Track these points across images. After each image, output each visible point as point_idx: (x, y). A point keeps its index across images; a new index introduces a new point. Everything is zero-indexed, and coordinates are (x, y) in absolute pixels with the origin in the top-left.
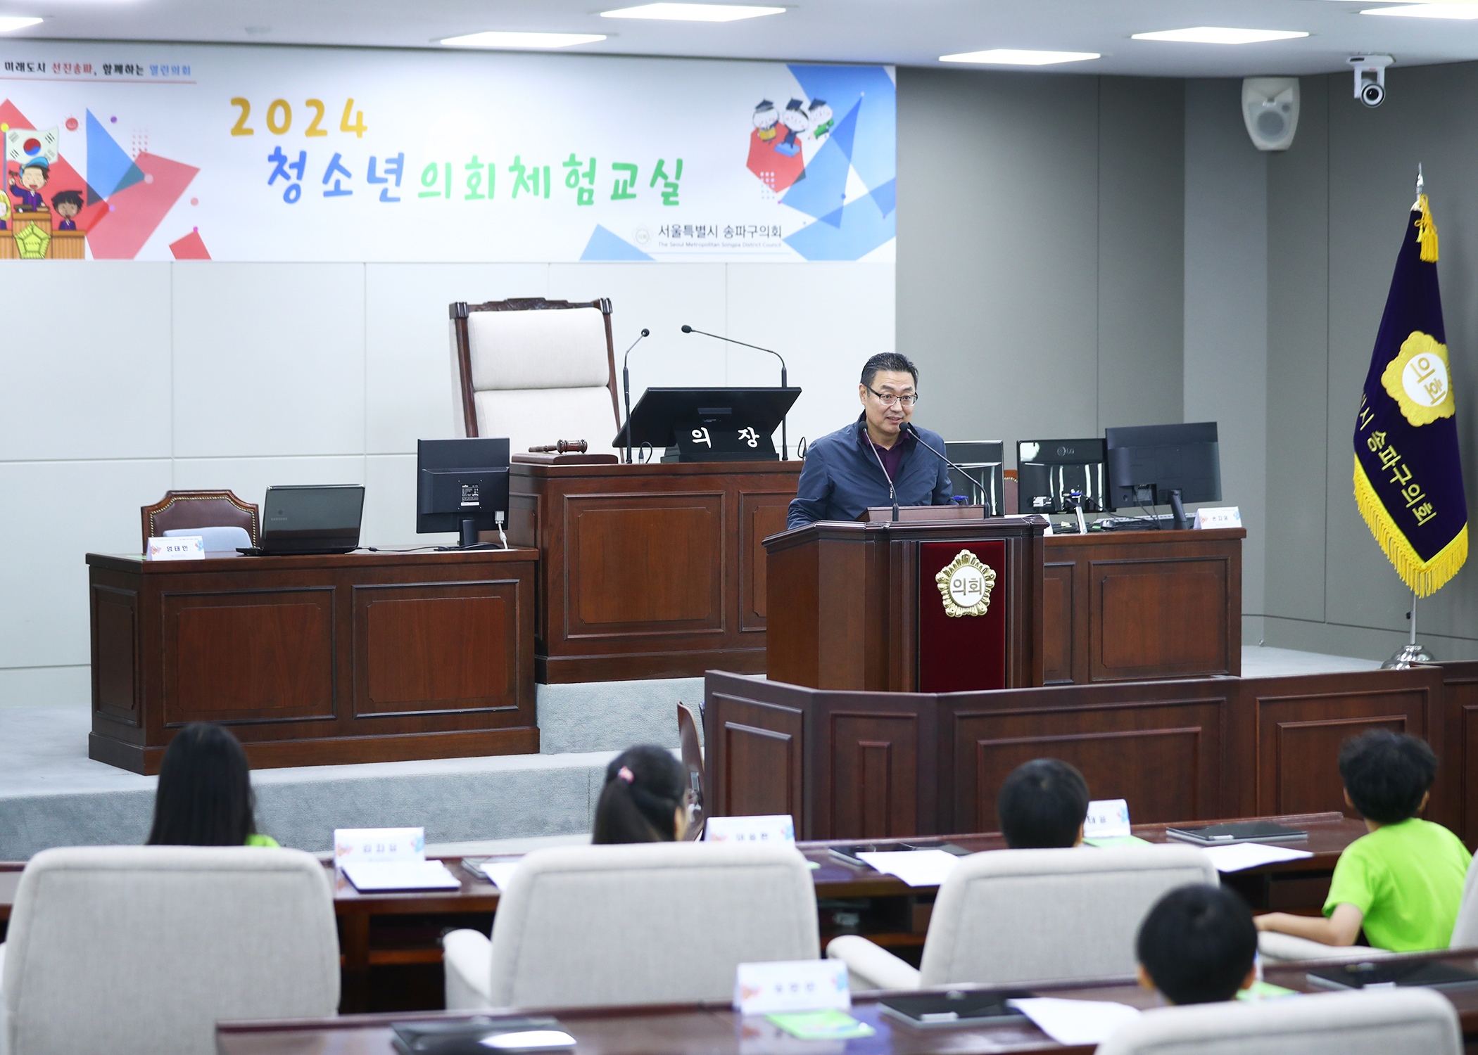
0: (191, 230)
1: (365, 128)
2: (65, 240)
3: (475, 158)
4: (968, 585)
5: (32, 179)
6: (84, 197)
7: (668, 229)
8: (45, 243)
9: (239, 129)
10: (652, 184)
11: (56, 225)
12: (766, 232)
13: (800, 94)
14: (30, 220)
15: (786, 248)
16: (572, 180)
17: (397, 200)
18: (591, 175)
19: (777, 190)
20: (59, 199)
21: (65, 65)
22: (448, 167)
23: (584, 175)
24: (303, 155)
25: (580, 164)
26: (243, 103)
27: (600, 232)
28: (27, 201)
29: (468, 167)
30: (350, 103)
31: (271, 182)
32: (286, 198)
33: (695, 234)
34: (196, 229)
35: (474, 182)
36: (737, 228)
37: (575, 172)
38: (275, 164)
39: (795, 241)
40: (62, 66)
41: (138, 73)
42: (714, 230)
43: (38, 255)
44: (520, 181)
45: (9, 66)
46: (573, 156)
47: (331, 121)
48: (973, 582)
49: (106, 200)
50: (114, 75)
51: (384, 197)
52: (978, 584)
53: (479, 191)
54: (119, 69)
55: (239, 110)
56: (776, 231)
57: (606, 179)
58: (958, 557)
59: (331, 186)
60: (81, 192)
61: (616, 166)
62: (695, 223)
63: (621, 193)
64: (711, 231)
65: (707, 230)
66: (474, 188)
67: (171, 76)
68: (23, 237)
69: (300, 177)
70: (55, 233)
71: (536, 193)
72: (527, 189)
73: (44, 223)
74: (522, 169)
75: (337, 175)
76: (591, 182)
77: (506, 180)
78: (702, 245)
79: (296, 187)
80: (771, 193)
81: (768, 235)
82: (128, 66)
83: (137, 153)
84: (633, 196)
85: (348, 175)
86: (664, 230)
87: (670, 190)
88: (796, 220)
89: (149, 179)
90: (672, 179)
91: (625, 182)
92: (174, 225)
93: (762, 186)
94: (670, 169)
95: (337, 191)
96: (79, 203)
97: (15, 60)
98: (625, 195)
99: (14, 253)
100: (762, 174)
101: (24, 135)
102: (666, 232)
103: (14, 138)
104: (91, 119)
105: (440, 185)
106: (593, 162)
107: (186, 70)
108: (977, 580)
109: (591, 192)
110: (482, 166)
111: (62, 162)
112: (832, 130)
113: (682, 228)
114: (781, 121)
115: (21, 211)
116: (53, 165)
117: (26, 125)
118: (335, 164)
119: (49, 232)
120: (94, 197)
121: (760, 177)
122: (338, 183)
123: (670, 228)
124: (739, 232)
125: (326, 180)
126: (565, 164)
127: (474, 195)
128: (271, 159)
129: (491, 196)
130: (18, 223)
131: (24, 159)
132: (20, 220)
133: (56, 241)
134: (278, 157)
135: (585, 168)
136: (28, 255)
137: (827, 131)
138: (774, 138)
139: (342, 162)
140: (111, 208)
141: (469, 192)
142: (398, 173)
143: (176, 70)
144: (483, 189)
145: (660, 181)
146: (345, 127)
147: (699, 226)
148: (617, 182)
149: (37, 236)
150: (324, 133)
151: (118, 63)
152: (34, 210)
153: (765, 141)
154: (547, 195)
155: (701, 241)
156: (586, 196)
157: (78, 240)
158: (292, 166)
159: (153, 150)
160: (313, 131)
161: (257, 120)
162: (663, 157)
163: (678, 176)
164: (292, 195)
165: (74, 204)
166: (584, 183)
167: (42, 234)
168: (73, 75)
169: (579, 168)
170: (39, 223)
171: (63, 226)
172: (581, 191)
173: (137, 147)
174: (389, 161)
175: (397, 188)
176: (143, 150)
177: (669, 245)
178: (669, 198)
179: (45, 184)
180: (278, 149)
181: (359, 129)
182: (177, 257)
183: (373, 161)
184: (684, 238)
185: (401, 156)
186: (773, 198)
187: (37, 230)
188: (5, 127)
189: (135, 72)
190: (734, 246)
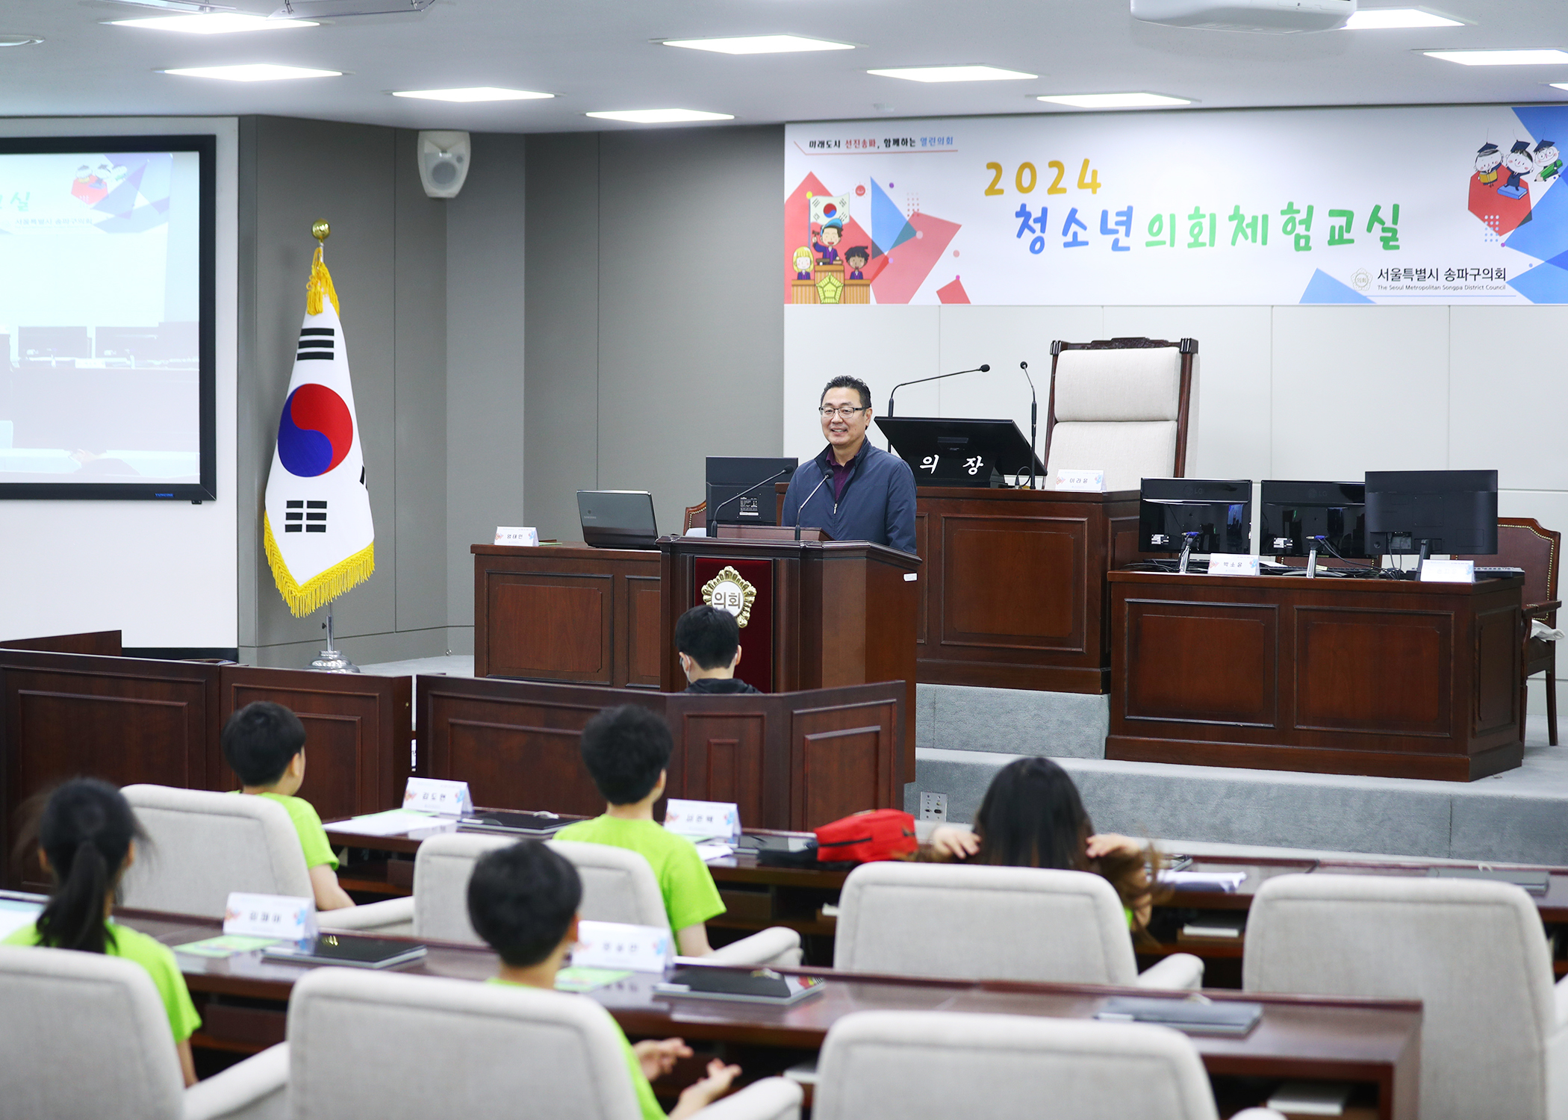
0: (955, 279)
1: (1099, 185)
2: (855, 288)
3: (1197, 209)
4: (728, 599)
5: (830, 237)
6: (869, 251)
7: (1387, 273)
8: (840, 289)
9: (992, 190)
10: (1369, 229)
11: (848, 276)
12: (1490, 275)
13: (1525, 136)
14: (829, 271)
15: (1510, 290)
16: (1289, 228)
17: (1127, 249)
18: (1307, 222)
19: (1501, 233)
20: (851, 253)
21: (856, 142)
22: (1172, 217)
23: (1301, 223)
24: (1045, 211)
25: (1298, 212)
26: (995, 166)
27: (1319, 275)
28: (826, 255)
29: (1190, 217)
30: (1086, 163)
31: (1019, 235)
32: (1032, 249)
33: (1415, 277)
34: (958, 277)
35: (1196, 230)
36: (1459, 270)
37: (1292, 220)
38: (1022, 219)
39: (1521, 283)
40: (853, 142)
41: (911, 145)
42: (1434, 274)
43: (833, 301)
44: (1239, 229)
45: (813, 144)
46: (1291, 204)
47: (1070, 180)
48: (732, 596)
49: (886, 253)
50: (893, 148)
51: (1116, 246)
52: (737, 599)
53: (1201, 239)
54: (896, 142)
55: (993, 173)
56: (1501, 274)
57: (1322, 227)
58: (722, 572)
59: (1069, 238)
60: (867, 248)
61: (1333, 213)
62: (1415, 266)
63: (1337, 239)
64: (1431, 274)
65: (1428, 273)
66: (1196, 237)
67: (937, 147)
68: (822, 286)
69: (1043, 230)
70: (847, 282)
71: (1254, 240)
72: (1246, 238)
73: (838, 274)
74: (1243, 218)
75: (1074, 227)
76: (1308, 229)
77: (1226, 229)
78: (1423, 288)
79: (1040, 239)
80: (1495, 236)
81: (1492, 277)
82: (903, 140)
83: (911, 213)
84: (1352, 241)
85: (1084, 228)
86: (1383, 273)
87: (1390, 235)
88: (1520, 263)
89: (919, 235)
90: (1389, 224)
91: (1341, 228)
92: (940, 275)
93: (1486, 229)
94: (1386, 215)
95: (1075, 243)
96: (866, 257)
97: (818, 139)
98: (1342, 241)
99: (816, 299)
100: (1486, 217)
101: (824, 201)
102: (1385, 275)
103: (816, 204)
104: (875, 187)
105: (1165, 235)
106: (1310, 209)
107: (950, 140)
108: (737, 594)
109: (1307, 239)
110: (1204, 216)
111: (853, 223)
112: (1561, 170)
113: (1402, 272)
114: (1504, 164)
115: (821, 264)
116: (847, 224)
117: (825, 192)
118: (1072, 218)
119: (842, 281)
120: (878, 252)
121: (1484, 220)
122: (1075, 234)
123: (1390, 272)
124: (1461, 276)
125: (1065, 233)
126: (1283, 213)
127: (1196, 244)
128: (1018, 215)
129: (1212, 244)
130: (819, 274)
131: (824, 220)
132: (821, 271)
133: (847, 289)
134: (1023, 213)
135: (1303, 215)
136: (826, 301)
137: (1556, 172)
138: (1496, 180)
139: (1078, 216)
140: (891, 261)
141: (1192, 240)
142: (1127, 224)
143: (941, 141)
144: (1205, 237)
145: (1377, 227)
146: (1081, 185)
147: (1419, 269)
148: (1333, 228)
149: (833, 284)
150: (1064, 191)
151: (896, 137)
152: (830, 263)
153: (1485, 184)
154: (1264, 242)
155: (1421, 284)
156: (1302, 242)
157: (865, 288)
158: (1036, 221)
159: (922, 211)
160: (1054, 189)
161: (1007, 182)
162: (1379, 204)
163: (1395, 220)
164: (1037, 246)
165: (862, 257)
166: (1300, 229)
167: (838, 284)
168: (861, 149)
169: (1296, 215)
170: (835, 274)
171: (853, 276)
172: (1298, 238)
173: (911, 207)
174: (1118, 214)
175: (1126, 238)
176: (916, 210)
177: (1388, 288)
178: (1389, 241)
179: (840, 241)
180: (1023, 206)
181: (1094, 186)
182: (943, 302)
183: (1105, 214)
184: (1404, 281)
185: (1130, 209)
186: (1497, 240)
187: (833, 280)
188: (809, 195)
189: (909, 144)
190: (1455, 289)
